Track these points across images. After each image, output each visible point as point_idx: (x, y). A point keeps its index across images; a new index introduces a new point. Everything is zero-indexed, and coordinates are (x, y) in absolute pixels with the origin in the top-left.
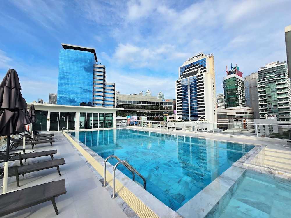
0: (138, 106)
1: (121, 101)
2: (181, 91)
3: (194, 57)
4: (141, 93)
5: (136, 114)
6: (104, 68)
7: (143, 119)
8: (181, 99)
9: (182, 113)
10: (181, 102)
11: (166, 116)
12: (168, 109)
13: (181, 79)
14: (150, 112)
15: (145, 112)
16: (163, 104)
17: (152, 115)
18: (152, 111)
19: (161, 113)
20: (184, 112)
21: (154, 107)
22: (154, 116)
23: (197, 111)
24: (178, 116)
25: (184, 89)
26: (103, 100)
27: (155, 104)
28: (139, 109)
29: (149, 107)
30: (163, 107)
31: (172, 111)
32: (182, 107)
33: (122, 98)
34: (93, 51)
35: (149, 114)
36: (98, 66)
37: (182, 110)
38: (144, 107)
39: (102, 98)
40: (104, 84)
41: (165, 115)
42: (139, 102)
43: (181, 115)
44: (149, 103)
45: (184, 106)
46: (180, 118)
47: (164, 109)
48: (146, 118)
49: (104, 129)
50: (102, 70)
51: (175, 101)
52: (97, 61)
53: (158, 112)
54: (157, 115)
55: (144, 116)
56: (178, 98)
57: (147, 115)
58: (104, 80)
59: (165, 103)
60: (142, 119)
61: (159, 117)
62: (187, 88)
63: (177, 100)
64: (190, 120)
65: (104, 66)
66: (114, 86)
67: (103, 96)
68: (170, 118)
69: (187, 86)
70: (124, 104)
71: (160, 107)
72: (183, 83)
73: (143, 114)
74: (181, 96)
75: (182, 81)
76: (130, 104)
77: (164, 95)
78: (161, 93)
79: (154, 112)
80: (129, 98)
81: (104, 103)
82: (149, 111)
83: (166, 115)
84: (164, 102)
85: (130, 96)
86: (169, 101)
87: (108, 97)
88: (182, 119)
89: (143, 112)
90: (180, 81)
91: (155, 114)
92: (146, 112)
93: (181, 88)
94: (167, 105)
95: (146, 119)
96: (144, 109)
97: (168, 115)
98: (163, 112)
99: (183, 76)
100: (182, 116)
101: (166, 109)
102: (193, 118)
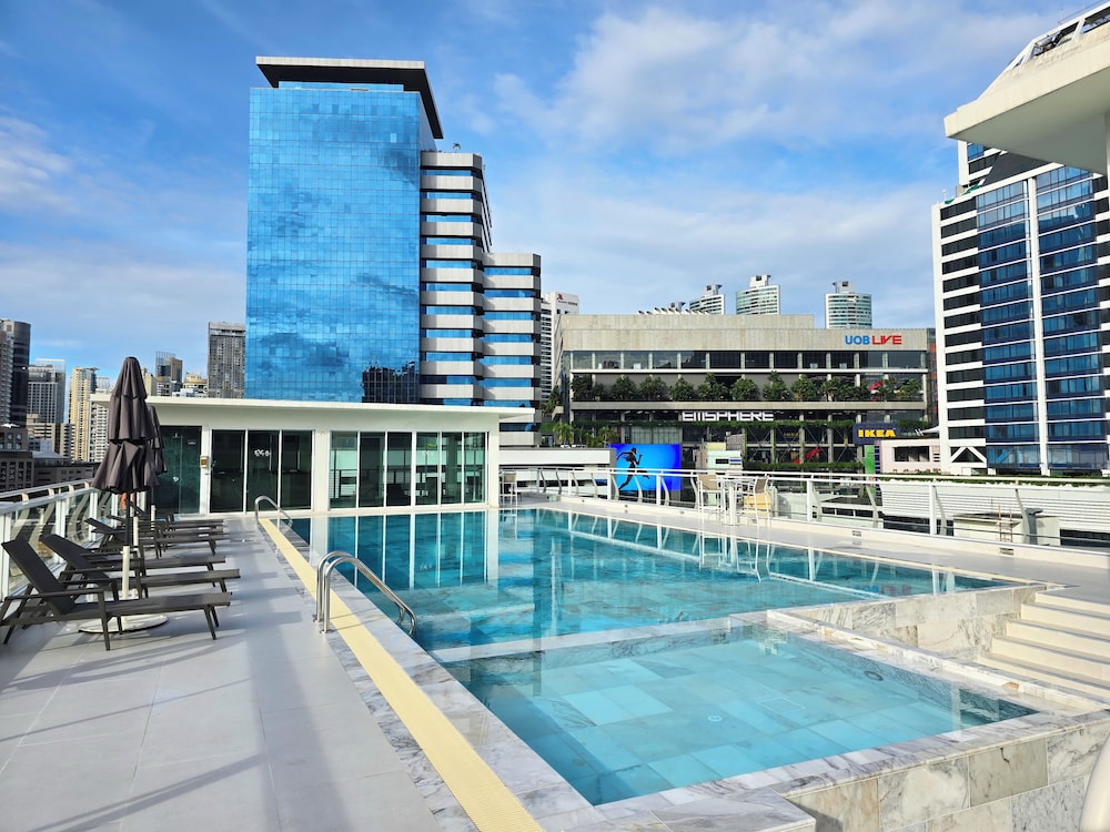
0: (688, 380)
1: (581, 356)
2: (974, 270)
3: (1072, 28)
4: (709, 295)
5: (673, 430)
6: (476, 172)
7: (718, 461)
8: (977, 327)
9: (981, 422)
10: (978, 346)
12: (891, 398)
13: (975, 193)
14: (766, 418)
15: (730, 415)
16: (857, 363)
17: (779, 439)
18: (777, 414)
19: (841, 424)
20: (999, 414)
21: (789, 383)
22: (790, 440)
23: (1097, 409)
24: (956, 443)
25: (993, 256)
26: (476, 356)
27: (796, 367)
28: (694, 397)
29: (762, 383)
30: (858, 383)
31: (923, 405)
32: (979, 384)
33: (585, 335)
34: (415, 81)
35: (756, 432)
36: (442, 160)
37: (980, 403)
38: (724, 387)
39: (468, 344)
40: (479, 265)
41: (869, 433)
42: (696, 359)
43: (976, 432)
44: (758, 358)
45: (998, 373)
46: (965, 457)
47: (863, 395)
48: (737, 454)
49: (438, 508)
50: (466, 182)
51: (932, 342)
52: (437, 133)
53: (823, 414)
54: (815, 434)
55: (724, 444)
56: (949, 322)
57: (742, 437)
58: (477, 241)
59: (866, 358)
60: (711, 463)
61: (830, 451)
62: (1021, 251)
63: (941, 333)
64: (1045, 471)
65: (477, 159)
66: (535, 271)
67: (477, 333)
68: (901, 454)
69: (1019, 232)
70: (600, 370)
71: (834, 383)
72: (985, 217)
73: (719, 432)
74: (976, 308)
75: (980, 203)
76: (637, 368)
77: (867, 299)
78: (845, 292)
79: (794, 414)
80: (628, 331)
81: (484, 368)
82: (756, 412)
83: (880, 433)
84: (862, 347)
85: (635, 322)
87: (505, 337)
88: (984, 465)
90: (970, 205)
91: (802, 432)
92: (740, 417)
93: (975, 251)
94: (885, 370)
95: (734, 461)
96: (728, 398)
97: (890, 433)
98: (852, 414)
99: (987, 171)
100: (982, 442)
101: (878, 398)
102: (1067, 457)
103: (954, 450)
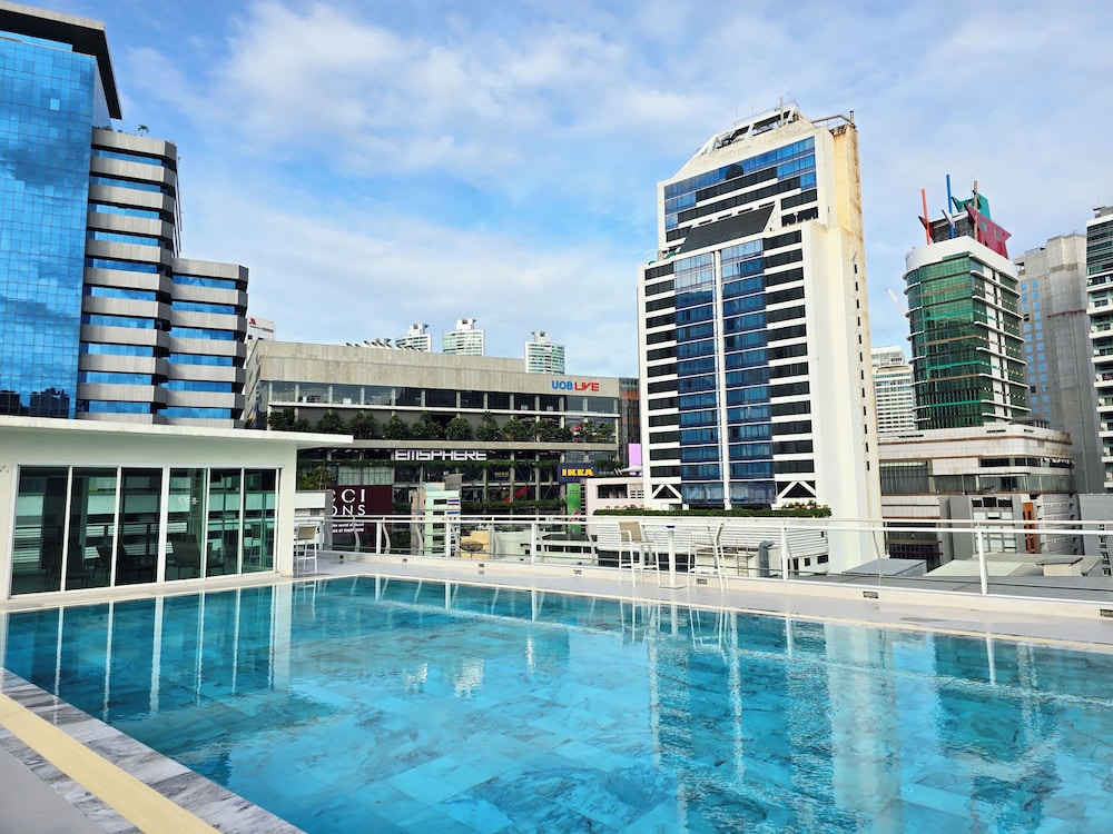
0: (403, 417)
1: (282, 387)
2: (672, 327)
3: (745, 130)
4: (416, 334)
5: (384, 470)
6: (169, 162)
7: (437, 502)
8: (674, 377)
9: (677, 462)
10: (674, 394)
11: (576, 479)
12: (590, 439)
13: (673, 259)
14: (479, 457)
15: (444, 455)
16: (562, 406)
17: (491, 478)
18: (490, 454)
19: (548, 463)
20: (691, 455)
21: (501, 423)
22: (501, 479)
23: (767, 451)
24: (656, 481)
25: (687, 316)
26: (157, 379)
27: (508, 408)
28: (407, 436)
29: (475, 424)
30: (562, 426)
31: (615, 447)
32: (676, 428)
33: (288, 364)
34: (89, 41)
35: (470, 470)
36: (120, 141)
37: (676, 445)
38: (439, 426)
39: (148, 364)
40: (165, 269)
41: (572, 472)
42: (409, 395)
43: (674, 471)
44: (473, 398)
45: (690, 420)
46: (664, 494)
47: (566, 436)
48: (456, 494)
49: (202, 584)
50: (156, 172)
51: (637, 391)
52: (115, 111)
53: (531, 454)
54: (523, 473)
55: (442, 485)
56: (652, 372)
57: (459, 476)
58: (166, 243)
59: (569, 402)
60: (430, 505)
61: (537, 489)
62: (709, 313)
63: (645, 381)
64: (728, 507)
65: (170, 147)
66: (241, 285)
67: (161, 352)
68: (604, 492)
69: (708, 297)
70: (304, 403)
71: (541, 424)
72: (684, 282)
73: (436, 471)
74: (673, 360)
75: (677, 268)
76: (347, 403)
77: (561, 349)
78: (542, 341)
79: (505, 453)
80: (338, 363)
81: (167, 395)
82: (470, 451)
83: (580, 472)
84: (566, 392)
85: (345, 353)
86: (595, 387)
87: (197, 358)
88: (679, 501)
89: (430, 457)
90: (669, 269)
91: (513, 472)
92: (454, 456)
93: (672, 310)
94: (586, 414)
95: (453, 502)
96: (443, 437)
97: (589, 472)
98: (556, 455)
99: (682, 241)
100: (677, 480)
101: (579, 439)
102: (743, 493)
103: (655, 487)
